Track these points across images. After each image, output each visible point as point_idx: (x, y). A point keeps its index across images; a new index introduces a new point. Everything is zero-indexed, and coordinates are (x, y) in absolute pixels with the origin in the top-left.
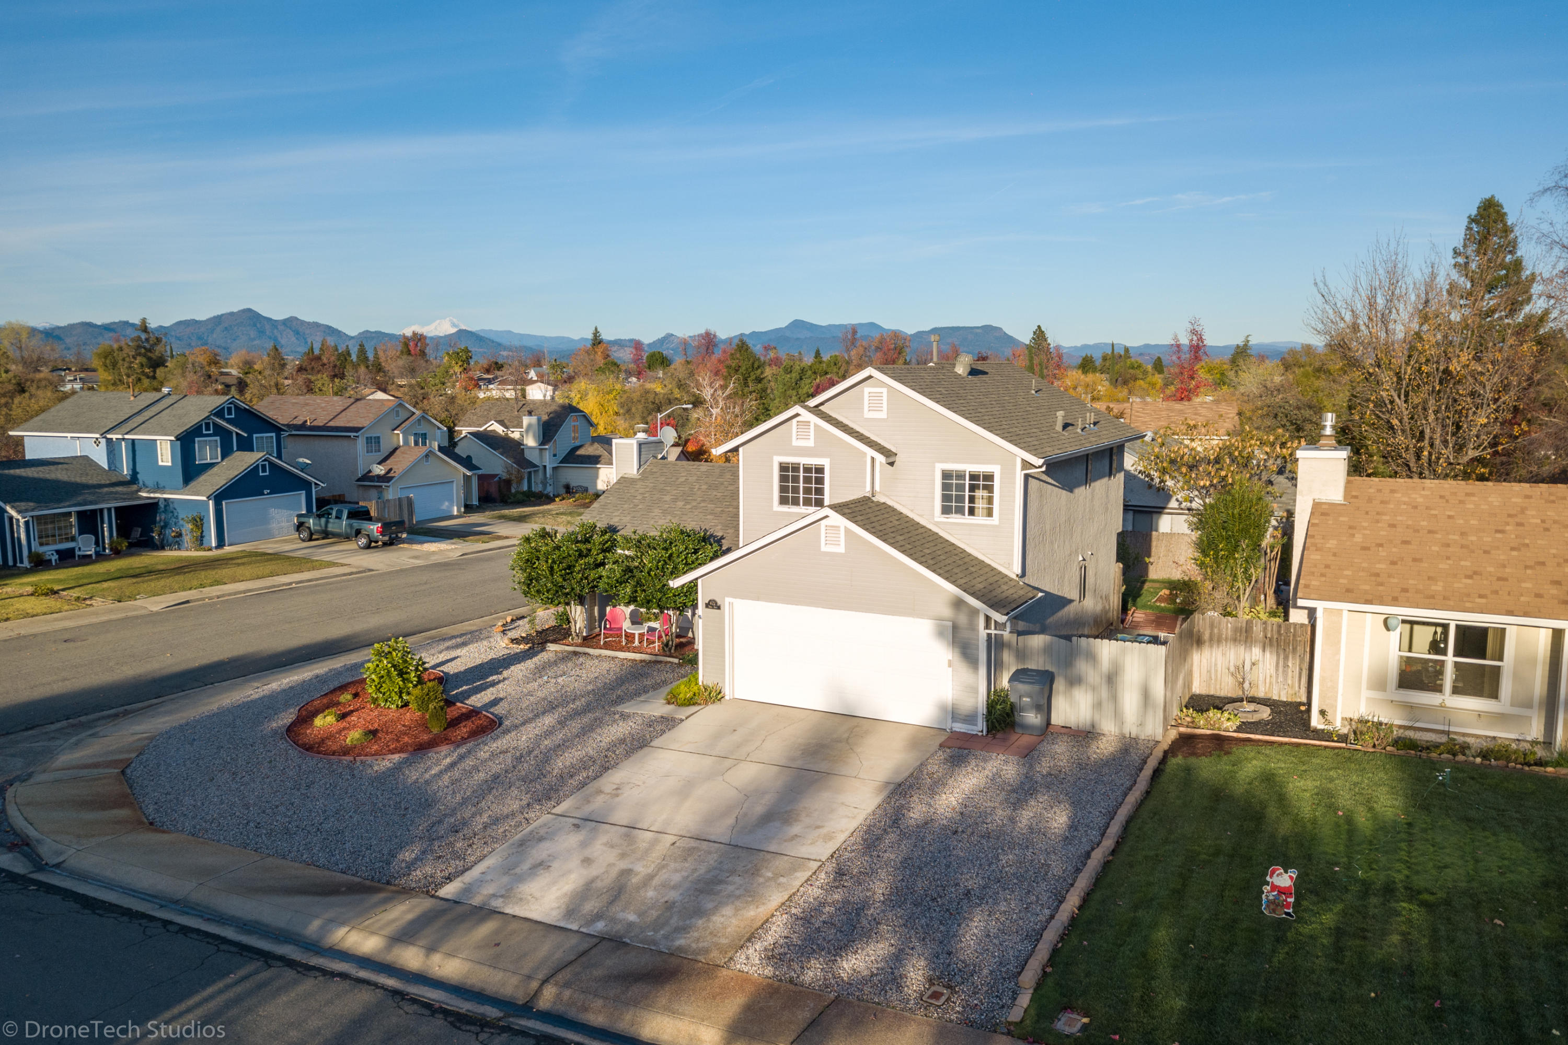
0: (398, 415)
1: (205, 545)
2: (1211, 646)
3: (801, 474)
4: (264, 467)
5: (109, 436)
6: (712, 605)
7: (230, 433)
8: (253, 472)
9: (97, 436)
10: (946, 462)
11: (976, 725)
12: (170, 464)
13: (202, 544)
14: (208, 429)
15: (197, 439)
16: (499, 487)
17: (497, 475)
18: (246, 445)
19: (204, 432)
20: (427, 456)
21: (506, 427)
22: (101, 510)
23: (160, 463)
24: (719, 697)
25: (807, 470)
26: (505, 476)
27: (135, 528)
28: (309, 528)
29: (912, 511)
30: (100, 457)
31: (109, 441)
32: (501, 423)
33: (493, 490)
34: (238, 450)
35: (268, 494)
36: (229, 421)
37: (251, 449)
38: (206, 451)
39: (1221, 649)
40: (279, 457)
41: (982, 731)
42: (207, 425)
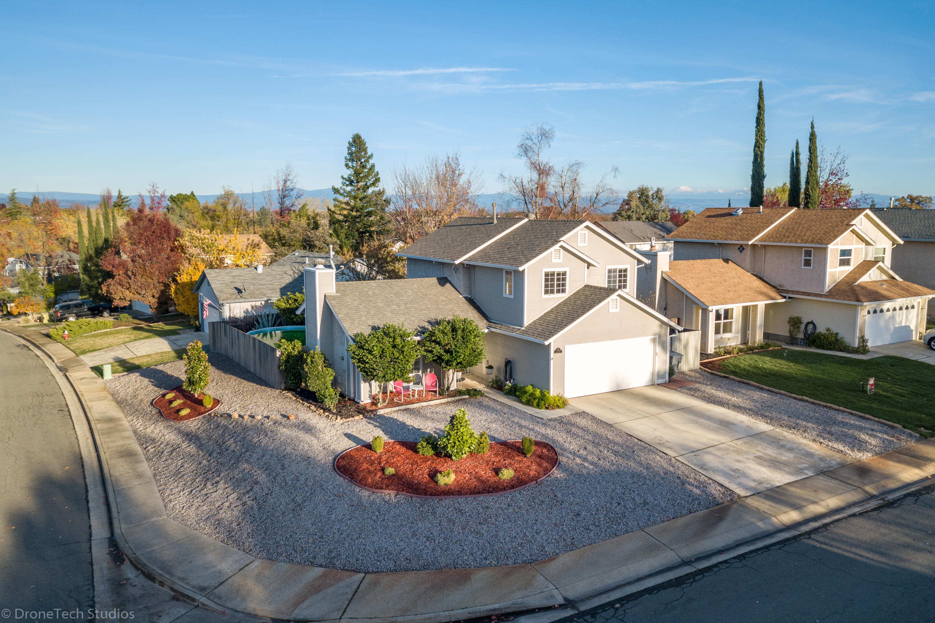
3: (556, 277)
6: (558, 351)
10: (610, 265)
11: (665, 378)
25: (559, 274)
41: (667, 380)
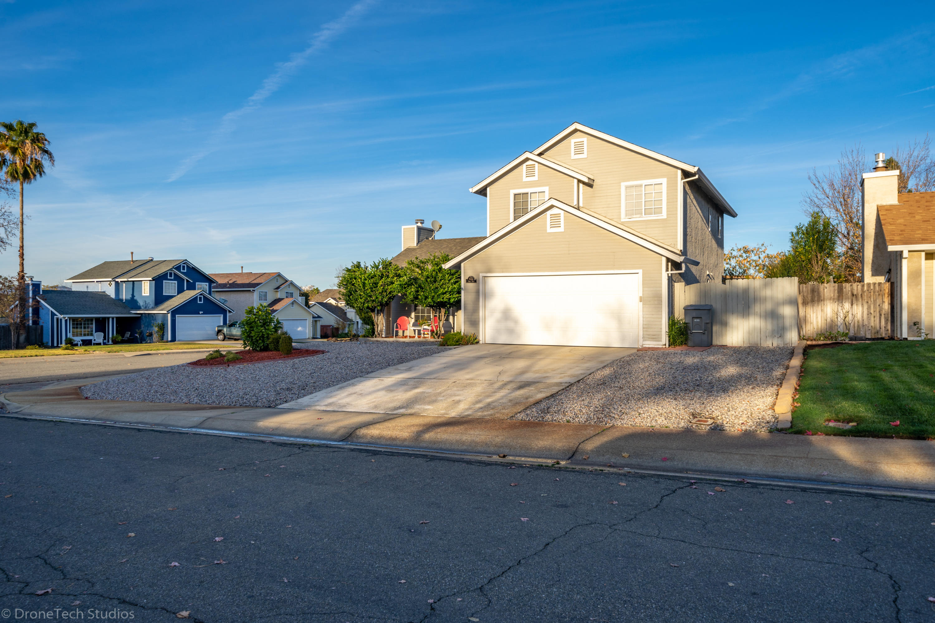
0: (277, 281)
1: (165, 339)
2: (813, 306)
3: (529, 200)
4: (200, 298)
5: (117, 280)
6: (471, 280)
7: (183, 280)
8: (195, 299)
9: (110, 279)
10: (629, 181)
11: (661, 341)
12: (148, 295)
13: (163, 339)
14: (171, 276)
15: (164, 281)
16: (332, 331)
17: (331, 326)
18: (191, 287)
19: (169, 278)
20: (292, 303)
21: (337, 301)
22: (108, 318)
23: (143, 294)
24: (476, 341)
25: (533, 196)
26: (335, 326)
27: (127, 332)
28: (224, 334)
29: (605, 217)
30: (111, 291)
31: (117, 283)
32: (335, 299)
33: (329, 332)
34: (187, 289)
35: (202, 314)
36: (183, 273)
37: (194, 289)
38: (170, 287)
39: (820, 307)
40: (210, 294)
41: (665, 345)
42: (171, 274)
